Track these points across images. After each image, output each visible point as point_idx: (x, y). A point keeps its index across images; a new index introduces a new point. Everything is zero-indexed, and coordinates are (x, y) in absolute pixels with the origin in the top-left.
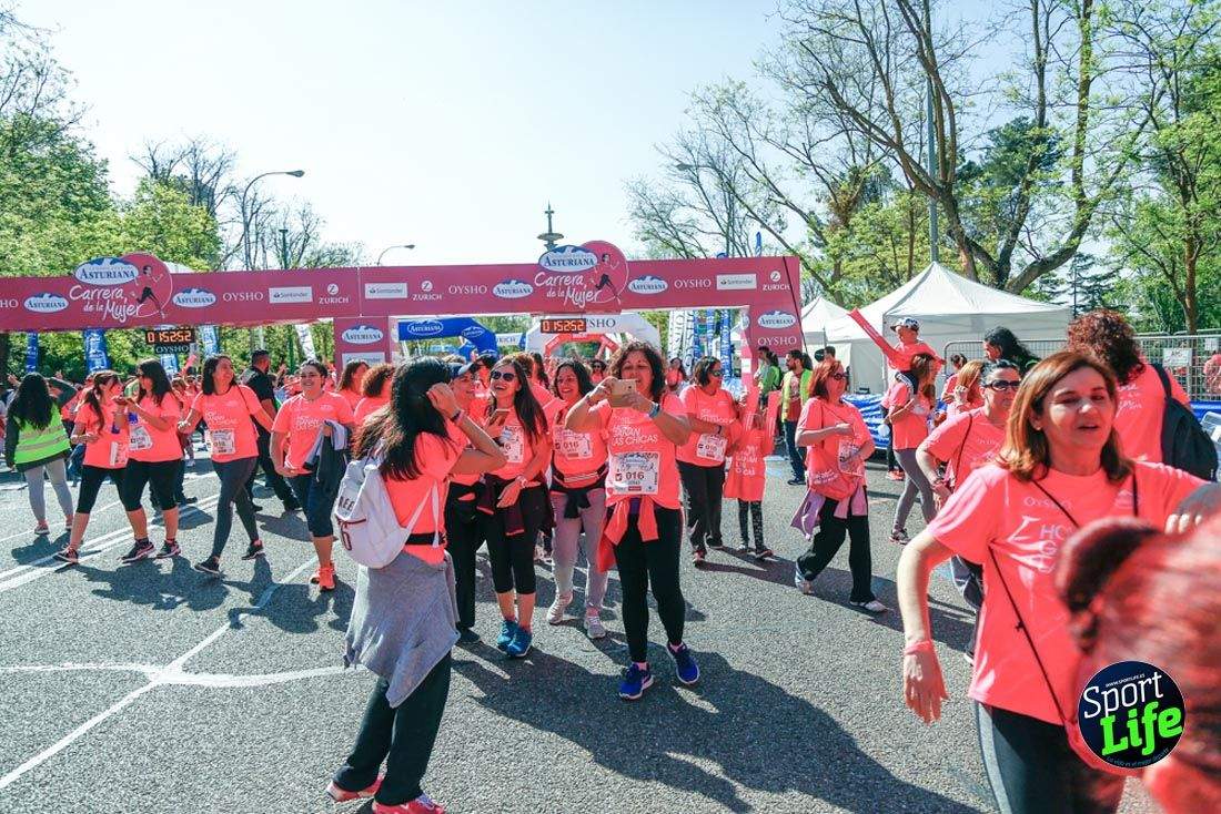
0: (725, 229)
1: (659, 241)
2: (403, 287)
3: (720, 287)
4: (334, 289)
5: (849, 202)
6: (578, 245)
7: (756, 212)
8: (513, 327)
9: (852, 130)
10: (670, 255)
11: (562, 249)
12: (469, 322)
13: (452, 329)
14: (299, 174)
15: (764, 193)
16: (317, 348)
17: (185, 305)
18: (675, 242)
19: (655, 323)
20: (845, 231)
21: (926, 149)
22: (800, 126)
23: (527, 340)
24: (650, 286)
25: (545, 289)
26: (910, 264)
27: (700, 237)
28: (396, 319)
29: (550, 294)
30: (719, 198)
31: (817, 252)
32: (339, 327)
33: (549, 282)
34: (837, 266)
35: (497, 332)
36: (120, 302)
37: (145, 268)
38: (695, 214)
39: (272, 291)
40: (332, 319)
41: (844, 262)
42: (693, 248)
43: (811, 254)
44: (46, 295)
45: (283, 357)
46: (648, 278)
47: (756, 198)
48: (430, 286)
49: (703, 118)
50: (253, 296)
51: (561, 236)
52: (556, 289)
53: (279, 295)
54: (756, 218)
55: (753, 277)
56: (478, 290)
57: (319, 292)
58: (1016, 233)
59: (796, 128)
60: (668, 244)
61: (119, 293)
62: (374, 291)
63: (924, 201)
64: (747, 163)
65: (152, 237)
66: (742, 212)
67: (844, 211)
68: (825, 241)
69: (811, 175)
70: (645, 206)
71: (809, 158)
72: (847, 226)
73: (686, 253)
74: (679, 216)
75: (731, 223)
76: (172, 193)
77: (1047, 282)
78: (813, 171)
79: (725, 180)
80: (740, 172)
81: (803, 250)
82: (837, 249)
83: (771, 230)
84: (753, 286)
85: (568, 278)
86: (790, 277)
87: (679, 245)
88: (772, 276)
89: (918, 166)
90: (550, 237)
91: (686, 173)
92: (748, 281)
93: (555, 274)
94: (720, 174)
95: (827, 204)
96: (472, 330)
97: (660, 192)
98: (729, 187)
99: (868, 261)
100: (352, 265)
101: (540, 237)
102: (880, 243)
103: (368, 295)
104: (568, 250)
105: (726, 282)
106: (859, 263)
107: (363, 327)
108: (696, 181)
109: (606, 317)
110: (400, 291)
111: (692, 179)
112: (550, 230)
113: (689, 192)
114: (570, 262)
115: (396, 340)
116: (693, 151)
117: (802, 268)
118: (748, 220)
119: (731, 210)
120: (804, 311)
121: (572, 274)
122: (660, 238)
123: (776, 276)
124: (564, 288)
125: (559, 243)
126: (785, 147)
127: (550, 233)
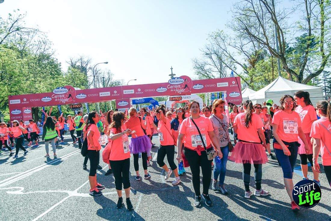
0: (220, 70)
1: (202, 75)
2: (133, 90)
3: (218, 86)
4: (115, 92)
5: (254, 61)
6: (179, 77)
7: (228, 65)
8: (163, 100)
9: (254, 41)
10: (205, 78)
11: (174, 78)
12: (151, 99)
13: (147, 101)
14: (107, 63)
15: (230, 60)
16: (113, 108)
17: (79, 98)
18: (206, 74)
19: (201, 97)
20: (254, 69)
21: (276, 44)
22: (239, 41)
23: (167, 103)
24: (198, 87)
25: (170, 89)
26: (273, 77)
27: (213, 73)
28: (132, 99)
29: (172, 90)
30: (218, 62)
31: (246, 75)
32: (117, 102)
33: (171, 87)
34: (252, 79)
35: (159, 101)
36: (64, 98)
37: (69, 89)
38: (211, 67)
39: (100, 93)
40: (115, 100)
41: (254, 78)
42: (211, 76)
43: (244, 76)
44: (46, 97)
45: (104, 110)
46: (198, 85)
47: (227, 61)
48: (140, 90)
49: (211, 41)
50: (96, 95)
51: (175, 75)
52: (173, 89)
53: (102, 94)
54: (228, 67)
55: (227, 83)
56: (152, 90)
57: (112, 93)
58: (304, 66)
59: (238, 41)
60: (204, 75)
61: (63, 96)
62: (126, 92)
63: (276, 59)
64: (225, 52)
65: (71, 81)
66: (224, 65)
67: (253, 64)
68: (248, 72)
69: (243, 54)
70: (197, 65)
71: (242, 50)
72: (254, 67)
73: (209, 77)
74: (207, 67)
75: (221, 69)
76: (76, 70)
77: (315, 80)
78: (243, 53)
79: (219, 57)
80: (223, 54)
81: (242, 75)
82: (251, 74)
83: (232, 70)
84: (227, 85)
85: (176, 86)
86: (238, 82)
87: (207, 75)
88: (233, 82)
89: (274, 49)
90: (172, 75)
91: (208, 56)
92: (226, 84)
93: (173, 85)
94: (217, 55)
95: (248, 62)
96: (152, 101)
97: (201, 61)
98: (220, 59)
99: (261, 77)
100: (121, 85)
101: (169, 75)
102: (264, 72)
103: (124, 93)
104: (176, 78)
105: (220, 85)
106: (258, 77)
107: (123, 102)
108: (211, 58)
109: (188, 96)
110: (132, 92)
111: (210, 57)
112: (172, 73)
113: (209, 61)
114: (177, 82)
115: (132, 104)
116: (210, 50)
117: (241, 80)
118: (226, 67)
119: (221, 65)
120: (242, 92)
121: (177, 85)
122: (201, 74)
123: (234, 82)
124: (175, 89)
125: (174, 76)
126: (235, 47)
127: (172, 74)
